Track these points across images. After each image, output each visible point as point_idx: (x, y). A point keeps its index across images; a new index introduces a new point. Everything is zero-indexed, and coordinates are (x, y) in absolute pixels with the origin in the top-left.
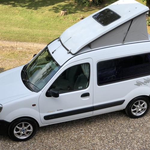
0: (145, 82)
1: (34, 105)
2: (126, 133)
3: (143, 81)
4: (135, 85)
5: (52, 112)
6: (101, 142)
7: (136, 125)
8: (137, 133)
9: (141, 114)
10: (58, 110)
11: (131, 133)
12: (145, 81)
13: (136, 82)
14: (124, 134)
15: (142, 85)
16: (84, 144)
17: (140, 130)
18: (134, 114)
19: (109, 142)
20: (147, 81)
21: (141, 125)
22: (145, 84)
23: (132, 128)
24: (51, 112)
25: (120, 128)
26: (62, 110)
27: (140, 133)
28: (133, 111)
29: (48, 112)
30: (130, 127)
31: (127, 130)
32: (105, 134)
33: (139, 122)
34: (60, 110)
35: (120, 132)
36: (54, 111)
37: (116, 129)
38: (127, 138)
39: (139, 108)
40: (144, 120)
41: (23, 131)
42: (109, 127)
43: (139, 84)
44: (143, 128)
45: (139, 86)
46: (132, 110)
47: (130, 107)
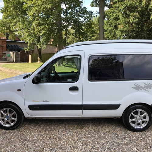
0: (145, 87)
1: (19, 90)
2: (118, 143)
3: (143, 85)
4: (133, 87)
5: (38, 101)
6: (84, 146)
7: (133, 138)
8: (132, 146)
9: (141, 127)
10: (44, 101)
11: (124, 144)
12: (146, 85)
13: (134, 85)
14: (114, 144)
15: (141, 90)
16: (63, 145)
17: (136, 144)
18: (133, 125)
19: (93, 148)
20: (148, 87)
21: (140, 139)
22: (146, 90)
23: (127, 140)
24: (36, 102)
25: (113, 137)
26: (48, 101)
27: (136, 147)
28: (132, 122)
29: (33, 101)
30: (125, 138)
31: (120, 140)
32: (93, 140)
33: (138, 135)
34: (46, 101)
35: (111, 140)
36: (40, 102)
37: (108, 137)
38: (117, 149)
39: (138, 118)
40: (145, 135)
41: (7, 117)
42: (100, 134)
43: (137, 88)
44: (141, 142)
45: (139, 90)
46: (130, 120)
47: (127, 115)
